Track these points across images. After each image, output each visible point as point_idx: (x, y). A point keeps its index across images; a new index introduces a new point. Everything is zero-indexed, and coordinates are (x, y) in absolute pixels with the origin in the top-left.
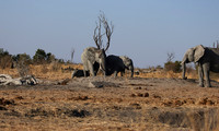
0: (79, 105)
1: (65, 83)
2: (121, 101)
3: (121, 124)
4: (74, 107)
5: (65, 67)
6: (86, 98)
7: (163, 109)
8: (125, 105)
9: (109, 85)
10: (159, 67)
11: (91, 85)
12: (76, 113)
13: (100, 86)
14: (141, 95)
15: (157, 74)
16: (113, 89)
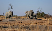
0: (5, 25)
1: (2, 20)
2: (15, 24)
3: (15, 30)
4: (4, 26)
5: (2, 17)
6: (7, 24)
7: (25, 26)
8: (16, 25)
9: (12, 20)
10: (24, 16)
11: (8, 21)
12: (4, 27)
13: (10, 21)
14: (20, 23)
15: (24, 18)
16: (13, 21)
